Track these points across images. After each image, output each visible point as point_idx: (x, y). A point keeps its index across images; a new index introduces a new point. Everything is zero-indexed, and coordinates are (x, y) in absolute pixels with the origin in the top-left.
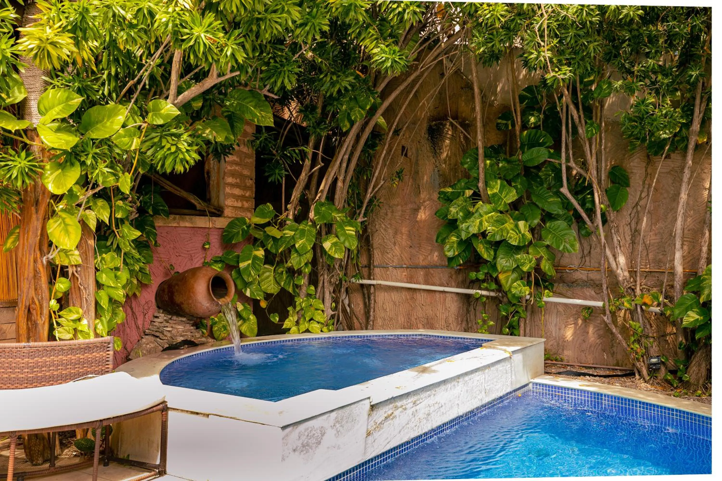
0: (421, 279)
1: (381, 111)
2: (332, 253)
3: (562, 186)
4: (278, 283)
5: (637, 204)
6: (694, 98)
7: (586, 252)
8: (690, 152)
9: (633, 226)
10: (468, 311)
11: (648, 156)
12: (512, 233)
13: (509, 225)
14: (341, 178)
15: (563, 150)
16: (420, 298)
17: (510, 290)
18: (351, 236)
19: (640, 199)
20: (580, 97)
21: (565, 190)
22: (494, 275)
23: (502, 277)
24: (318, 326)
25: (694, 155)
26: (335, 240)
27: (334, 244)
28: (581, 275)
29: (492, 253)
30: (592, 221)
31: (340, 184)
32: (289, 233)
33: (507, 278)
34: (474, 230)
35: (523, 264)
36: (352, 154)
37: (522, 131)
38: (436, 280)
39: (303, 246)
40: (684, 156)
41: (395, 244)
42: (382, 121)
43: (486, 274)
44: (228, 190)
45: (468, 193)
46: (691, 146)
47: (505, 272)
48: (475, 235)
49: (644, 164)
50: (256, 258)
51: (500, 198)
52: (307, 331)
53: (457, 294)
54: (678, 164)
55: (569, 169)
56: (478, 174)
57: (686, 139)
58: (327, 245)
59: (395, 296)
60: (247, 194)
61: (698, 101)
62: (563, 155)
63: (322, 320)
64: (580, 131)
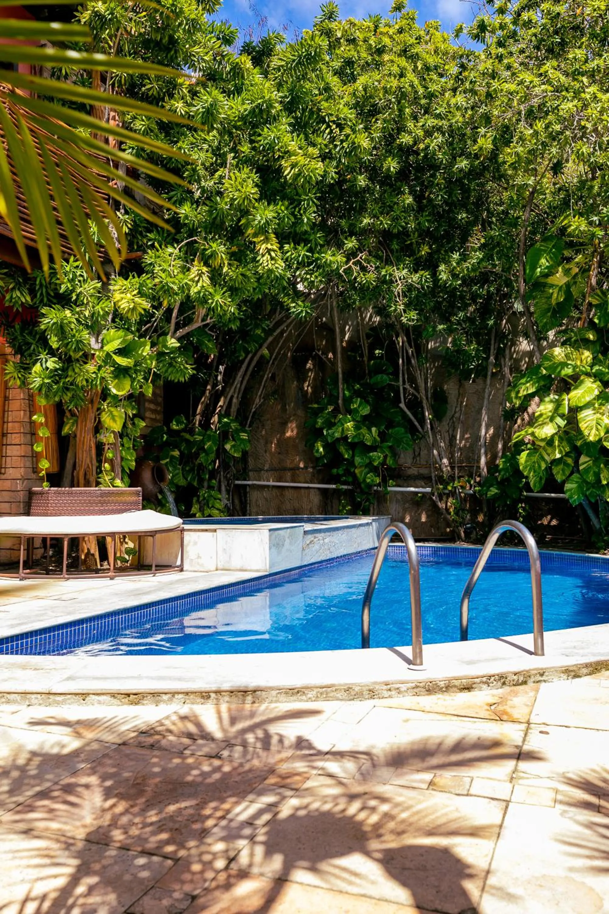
0: (288, 478)
1: (266, 345)
2: (232, 452)
3: (400, 402)
4: (186, 479)
5: (453, 416)
6: (490, 339)
7: (417, 453)
8: (489, 377)
9: (451, 432)
10: (326, 504)
11: (460, 381)
12: (367, 436)
13: (364, 431)
14: (236, 396)
15: (401, 375)
16: (288, 494)
17: (364, 480)
18: (245, 440)
19: (455, 412)
20: (412, 337)
21: (402, 405)
22: (352, 470)
23: (357, 471)
24: (217, 512)
25: (491, 379)
26: (233, 443)
27: (233, 446)
28: (414, 471)
29: (351, 452)
30: (423, 428)
31: (235, 400)
32: (199, 438)
33: (361, 473)
34: (337, 435)
35: (374, 460)
36: (243, 378)
37: (369, 360)
38: (301, 478)
39: (210, 447)
40: (485, 381)
41: (266, 452)
42: (266, 352)
43: (345, 470)
44: (147, 405)
45: (330, 408)
46: (489, 373)
47: (361, 467)
48: (338, 440)
49: (457, 387)
50: (173, 457)
51: (358, 412)
52: (210, 516)
53: (319, 489)
54: (481, 387)
55: (405, 389)
56: (338, 393)
57: (485, 369)
58: (228, 447)
59: (266, 494)
60: (159, 409)
61: (493, 342)
62: (401, 379)
63: (220, 507)
64: (413, 362)
